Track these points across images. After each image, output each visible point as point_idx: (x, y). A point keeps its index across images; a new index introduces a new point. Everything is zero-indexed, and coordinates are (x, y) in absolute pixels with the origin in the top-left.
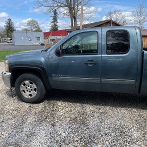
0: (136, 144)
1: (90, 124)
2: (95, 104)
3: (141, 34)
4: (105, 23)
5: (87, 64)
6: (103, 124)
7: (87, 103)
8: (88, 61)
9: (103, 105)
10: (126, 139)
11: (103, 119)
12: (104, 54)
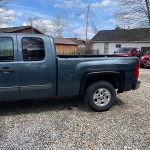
0: (54, 143)
1: (9, 136)
2: (16, 114)
3: (54, 42)
4: (25, 29)
5: (2, 71)
6: (23, 132)
7: (6, 115)
8: (4, 68)
9: (24, 113)
10: (45, 142)
11: (24, 127)
12: (21, 61)
